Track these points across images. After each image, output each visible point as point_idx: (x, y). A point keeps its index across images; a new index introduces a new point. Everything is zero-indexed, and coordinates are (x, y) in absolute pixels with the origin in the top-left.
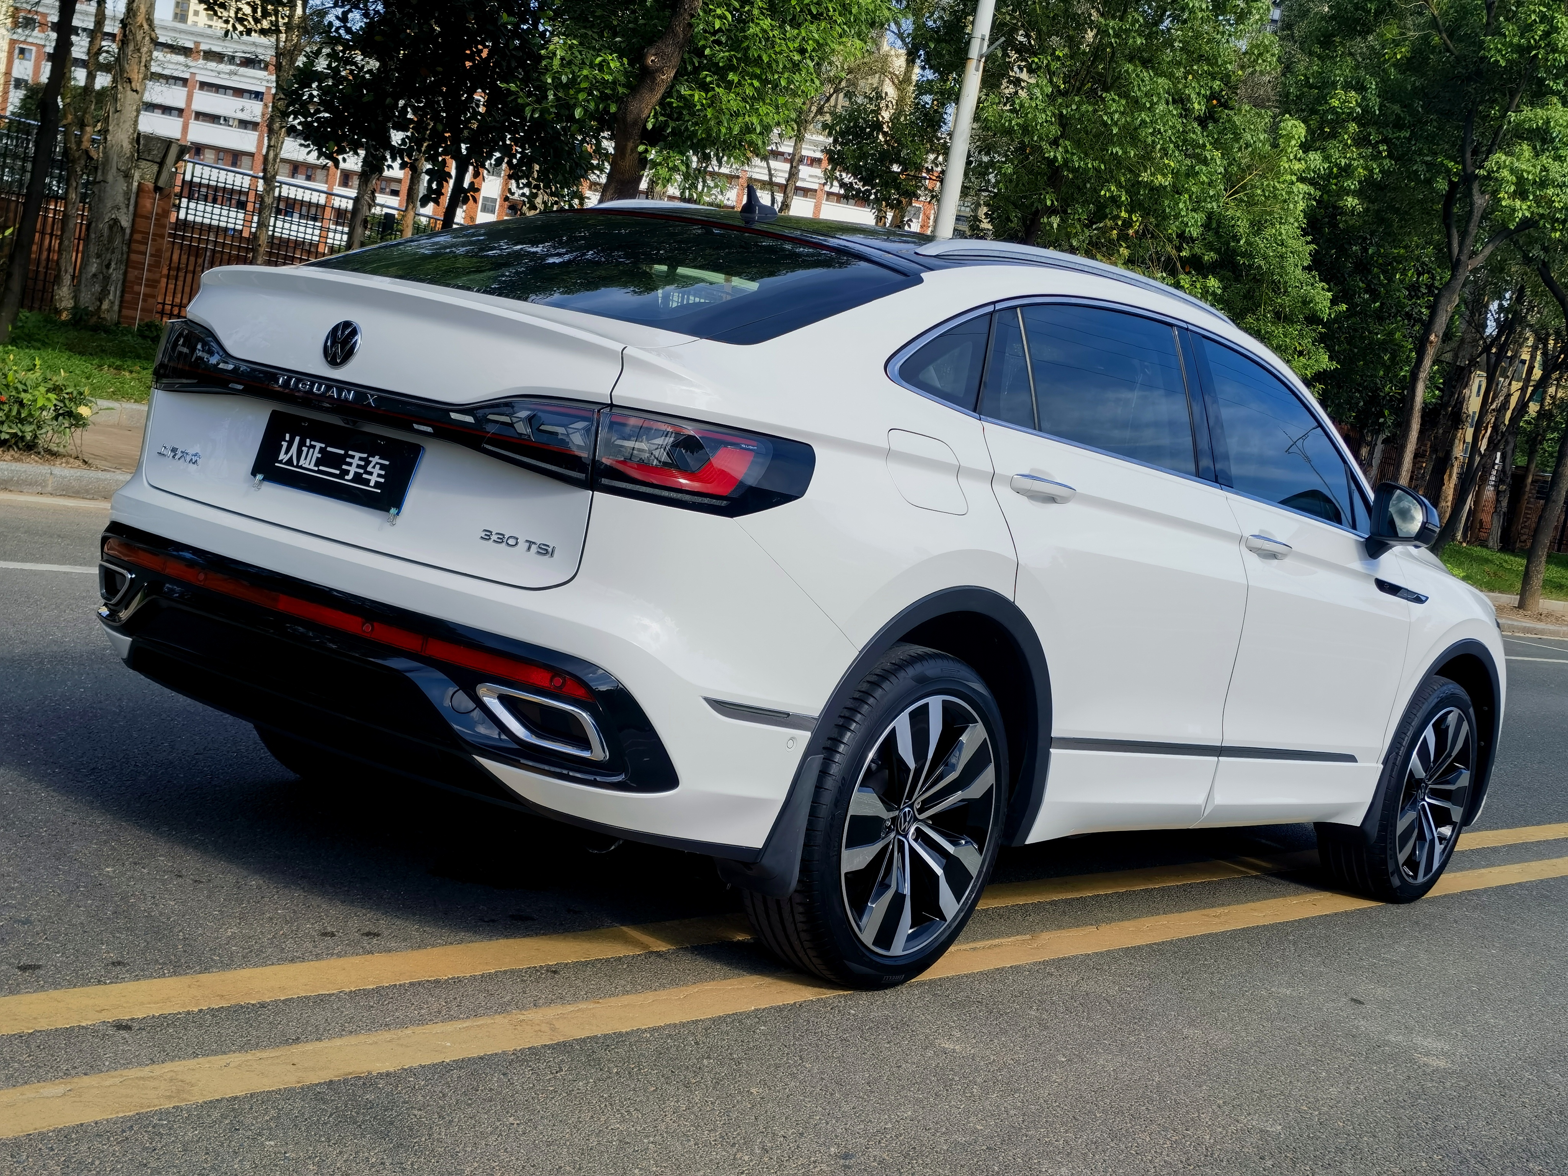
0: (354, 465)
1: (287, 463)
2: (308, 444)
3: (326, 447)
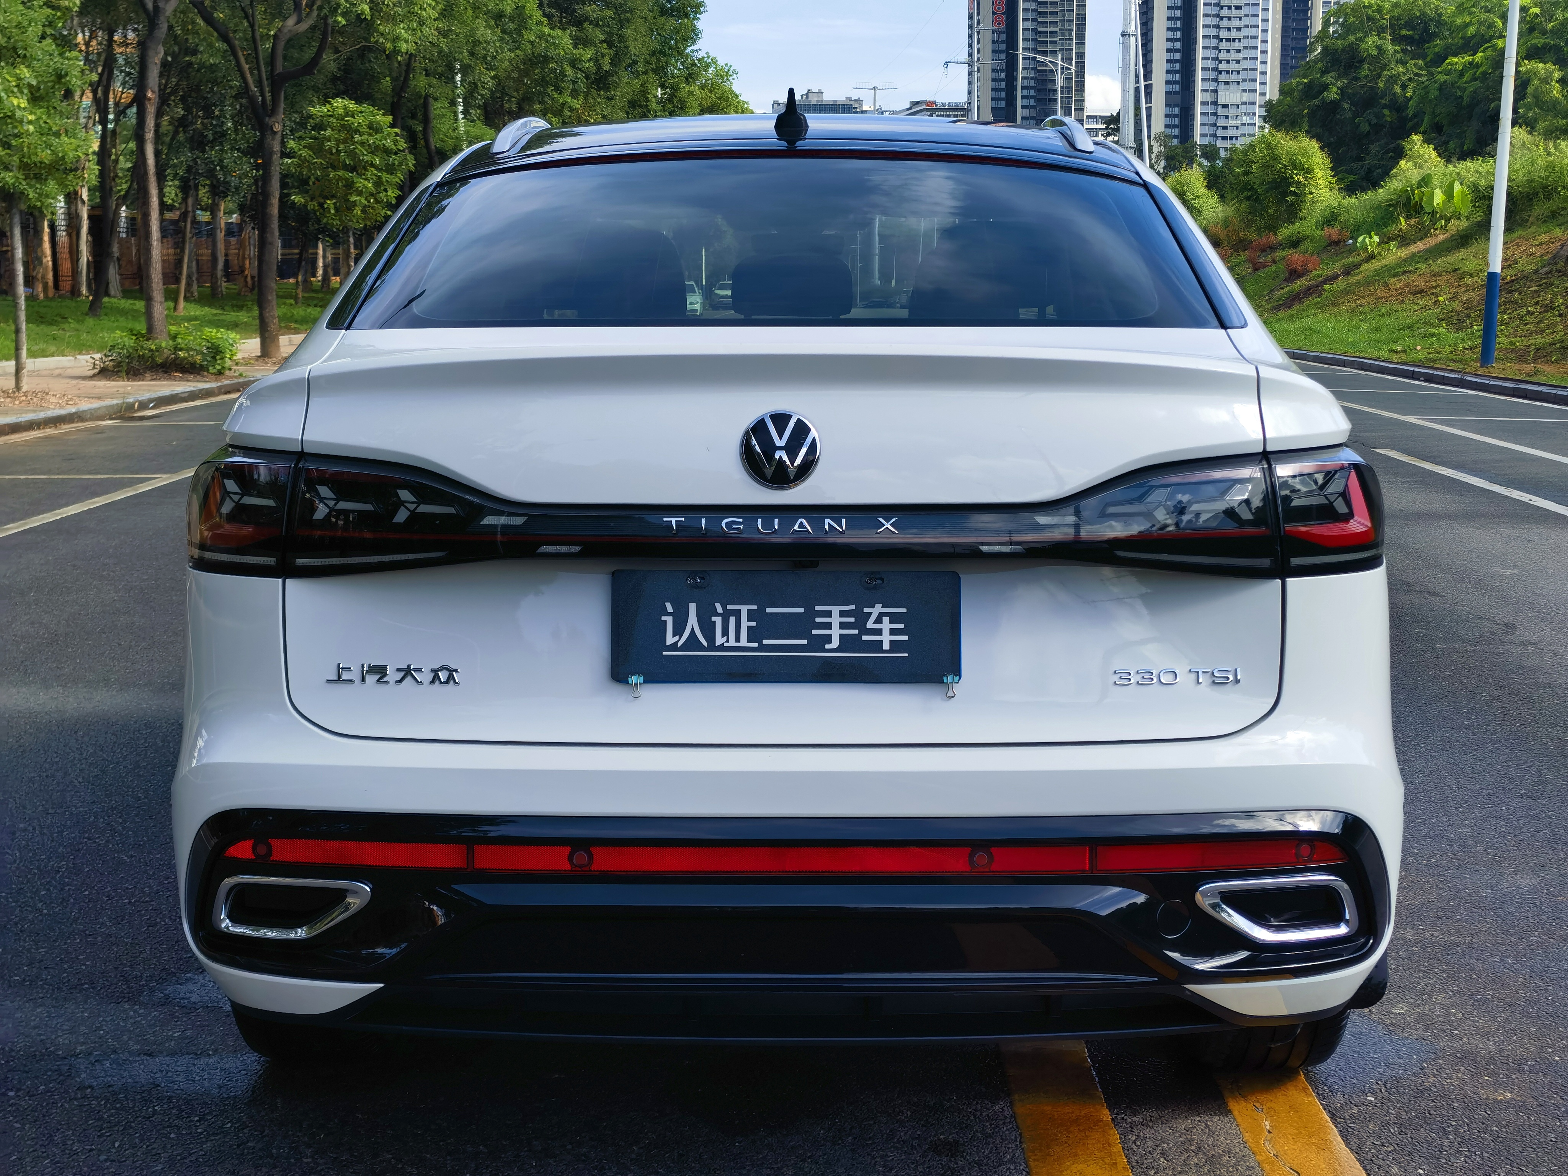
0: (836, 625)
1: (685, 647)
2: (720, 610)
3: (762, 609)
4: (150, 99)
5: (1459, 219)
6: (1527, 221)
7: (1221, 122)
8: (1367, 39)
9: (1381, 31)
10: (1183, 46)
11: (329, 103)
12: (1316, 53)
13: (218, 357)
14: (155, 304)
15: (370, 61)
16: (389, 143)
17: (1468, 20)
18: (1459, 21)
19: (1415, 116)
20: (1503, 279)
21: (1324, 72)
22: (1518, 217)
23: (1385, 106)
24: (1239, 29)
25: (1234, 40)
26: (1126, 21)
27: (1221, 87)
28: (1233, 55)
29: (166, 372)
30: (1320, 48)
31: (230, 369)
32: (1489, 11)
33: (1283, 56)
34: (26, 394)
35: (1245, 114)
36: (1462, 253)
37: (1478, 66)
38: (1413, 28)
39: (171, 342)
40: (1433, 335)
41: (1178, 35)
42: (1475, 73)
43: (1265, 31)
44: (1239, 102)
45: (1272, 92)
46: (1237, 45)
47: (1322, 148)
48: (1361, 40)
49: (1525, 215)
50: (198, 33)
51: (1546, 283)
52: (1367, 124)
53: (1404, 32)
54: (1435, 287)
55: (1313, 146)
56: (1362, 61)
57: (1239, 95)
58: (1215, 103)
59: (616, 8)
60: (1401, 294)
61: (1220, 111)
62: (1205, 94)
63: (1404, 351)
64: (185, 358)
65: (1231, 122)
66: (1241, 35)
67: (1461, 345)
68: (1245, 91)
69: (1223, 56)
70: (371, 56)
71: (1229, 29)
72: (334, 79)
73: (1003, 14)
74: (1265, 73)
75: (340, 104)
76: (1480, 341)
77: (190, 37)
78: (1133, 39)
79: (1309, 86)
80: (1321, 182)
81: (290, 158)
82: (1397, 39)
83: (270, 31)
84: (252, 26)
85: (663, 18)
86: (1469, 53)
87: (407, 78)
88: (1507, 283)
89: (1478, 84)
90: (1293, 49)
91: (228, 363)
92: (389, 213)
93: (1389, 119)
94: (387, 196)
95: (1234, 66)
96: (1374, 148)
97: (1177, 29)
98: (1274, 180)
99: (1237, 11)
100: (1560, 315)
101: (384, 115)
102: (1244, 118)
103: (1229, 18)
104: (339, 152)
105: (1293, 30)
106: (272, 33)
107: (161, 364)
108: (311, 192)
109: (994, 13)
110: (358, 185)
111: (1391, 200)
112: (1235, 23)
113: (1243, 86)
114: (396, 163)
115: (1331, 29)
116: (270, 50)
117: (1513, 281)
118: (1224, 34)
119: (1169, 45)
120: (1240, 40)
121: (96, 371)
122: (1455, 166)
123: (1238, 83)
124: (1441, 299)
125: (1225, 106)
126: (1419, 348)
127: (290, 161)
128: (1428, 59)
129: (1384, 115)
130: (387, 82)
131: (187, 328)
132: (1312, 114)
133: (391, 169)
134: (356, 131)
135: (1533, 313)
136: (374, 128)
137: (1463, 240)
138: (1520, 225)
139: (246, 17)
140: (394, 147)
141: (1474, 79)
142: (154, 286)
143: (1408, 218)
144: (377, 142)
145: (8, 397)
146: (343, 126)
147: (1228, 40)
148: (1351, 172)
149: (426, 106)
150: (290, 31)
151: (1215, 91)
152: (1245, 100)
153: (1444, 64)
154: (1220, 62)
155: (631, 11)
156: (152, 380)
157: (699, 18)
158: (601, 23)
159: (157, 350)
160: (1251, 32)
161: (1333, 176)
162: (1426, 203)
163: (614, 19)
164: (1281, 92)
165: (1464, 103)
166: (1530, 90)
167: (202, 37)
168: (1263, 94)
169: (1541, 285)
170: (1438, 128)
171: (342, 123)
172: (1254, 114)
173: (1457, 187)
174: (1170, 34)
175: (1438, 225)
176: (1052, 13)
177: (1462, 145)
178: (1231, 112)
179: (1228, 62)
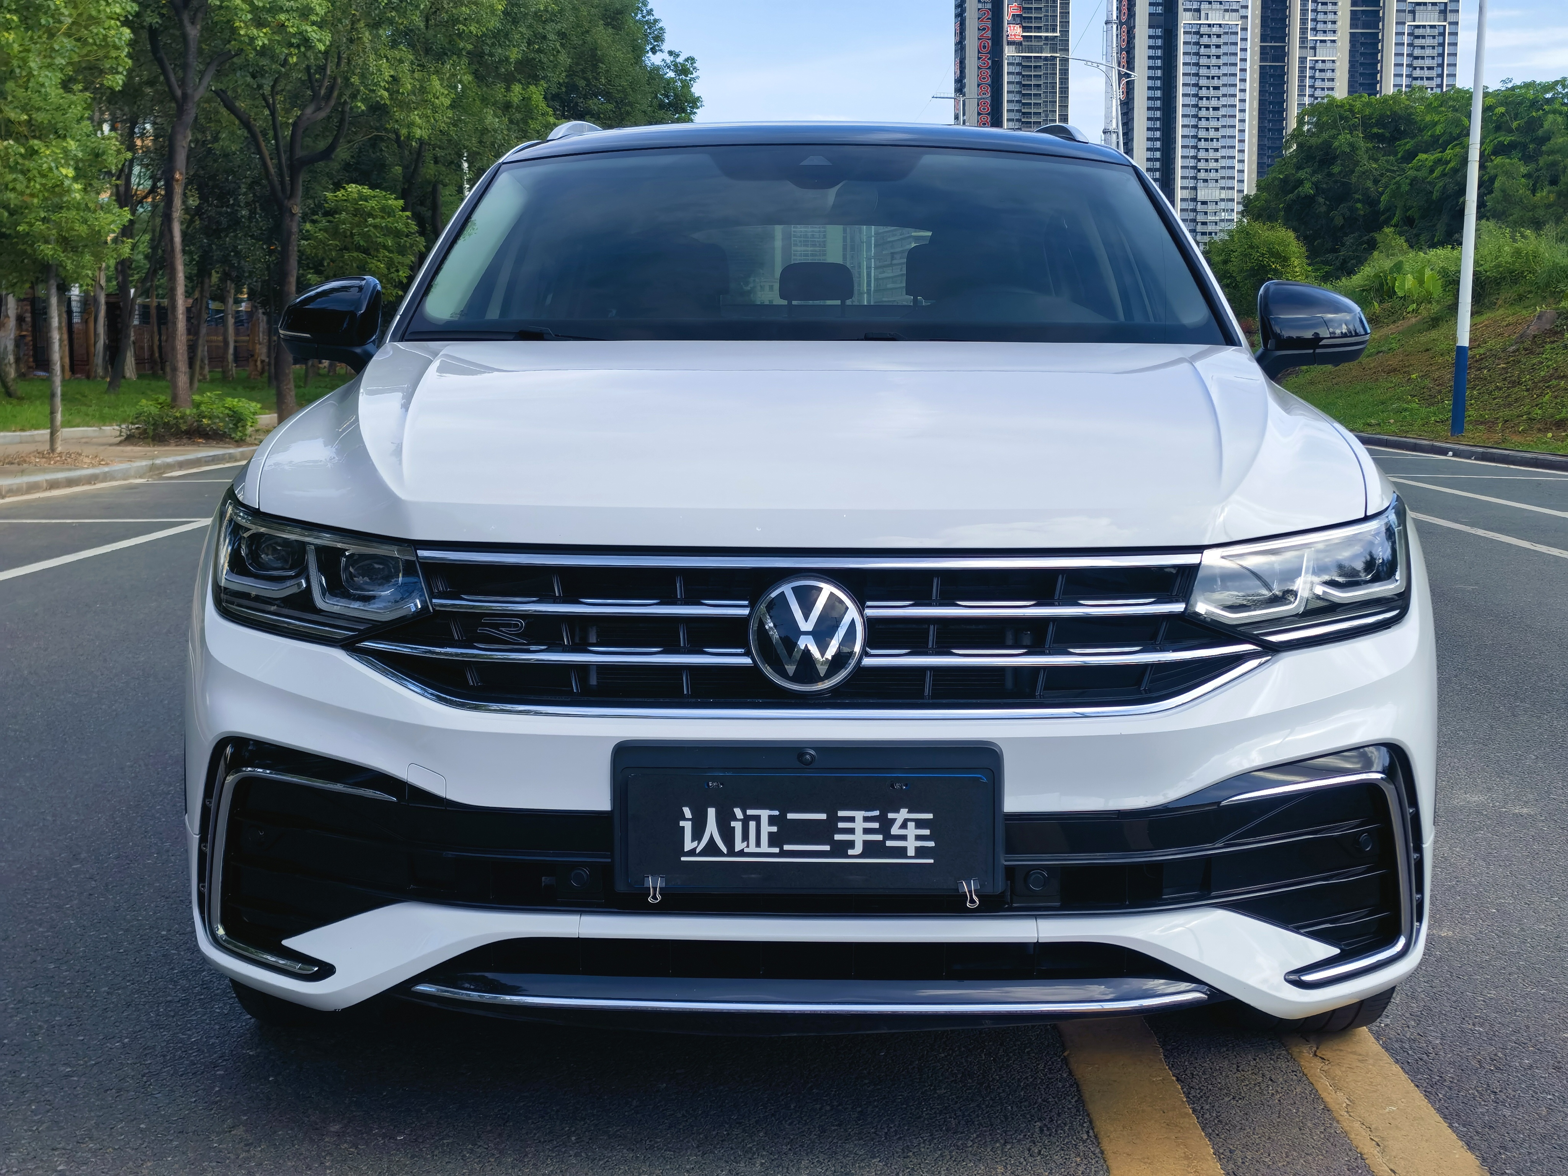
4: (178, 180)
5: (1431, 302)
6: (1496, 303)
7: (1200, 218)
8: (1340, 137)
9: (1352, 129)
10: (1162, 145)
11: (344, 188)
12: (1292, 150)
13: (239, 424)
14: (180, 374)
15: (381, 150)
16: (400, 226)
17: (1436, 119)
18: (1428, 118)
19: (1388, 209)
20: (1473, 358)
21: (1299, 168)
22: (1486, 301)
23: (1358, 201)
24: (1217, 129)
25: (1212, 140)
26: (1108, 117)
27: (1200, 184)
28: (1212, 154)
29: (190, 439)
30: (1295, 147)
31: (250, 436)
32: (1457, 110)
33: (1260, 155)
34: (60, 454)
35: (1224, 210)
36: (1434, 334)
37: (1447, 162)
38: (1384, 126)
39: (195, 411)
40: (1406, 410)
41: (1158, 134)
42: (1445, 169)
43: (1242, 131)
44: (1217, 198)
45: (1249, 188)
46: (1215, 144)
47: (1298, 238)
48: (1334, 137)
49: (1493, 298)
50: (220, 122)
51: (1514, 361)
52: (1341, 217)
53: (1375, 130)
54: (1408, 366)
55: (1290, 236)
56: (1335, 158)
57: (1218, 192)
58: (1194, 200)
59: (616, 102)
60: (1375, 373)
61: (1199, 207)
62: (1184, 191)
63: (1379, 424)
64: (209, 425)
65: (1211, 218)
66: (1219, 134)
67: (1433, 419)
68: (1223, 188)
69: (1202, 154)
70: (383, 146)
71: (1207, 129)
72: (347, 167)
73: (988, 114)
74: (1243, 171)
75: (353, 188)
76: (1450, 414)
77: (212, 125)
78: (1114, 136)
79: (1285, 181)
80: (1297, 269)
81: (307, 240)
82: (1369, 137)
83: (288, 119)
84: (273, 113)
85: (662, 112)
86: (1439, 150)
87: (416, 166)
88: (1477, 361)
89: (1447, 180)
90: (1269, 148)
91: (249, 430)
92: (400, 293)
93: (1362, 213)
94: (398, 276)
95: (1212, 165)
96: (1349, 240)
97: (1157, 129)
98: (1252, 269)
99: (1215, 112)
100: (1528, 390)
101: (396, 199)
102: (1223, 214)
103: (1207, 119)
104: (352, 235)
105: (1269, 130)
106: (291, 121)
107: (185, 430)
108: (325, 273)
109: (979, 114)
110: (370, 266)
111: (1365, 285)
112: (1213, 124)
113: (1222, 183)
114: (408, 245)
115: (1306, 128)
116: (288, 138)
117: (1482, 359)
118: (1202, 134)
119: (1150, 144)
120: (1218, 140)
121: (123, 438)
122: (1425, 253)
123: (1217, 181)
124: (1414, 376)
125: (1204, 203)
126: (1392, 421)
127: (306, 243)
128: (1399, 155)
129: (1357, 209)
130: (398, 170)
131: (210, 397)
132: (1288, 209)
133: (402, 251)
134: (370, 215)
135: (1501, 389)
136: (387, 212)
137: (1435, 322)
138: (1489, 308)
139: (268, 106)
140: (405, 230)
141: (1443, 175)
142: (179, 357)
143: (1381, 302)
144: (390, 225)
145: (43, 457)
146: (356, 210)
147: (1206, 140)
148: (1326, 263)
149: (434, 192)
150: (308, 119)
151: (1195, 188)
152: (1223, 196)
153: (1415, 161)
154: (1199, 160)
155: (631, 104)
156: (177, 446)
157: (695, 113)
158: (602, 116)
159: (182, 417)
160: (1228, 132)
161: (1309, 265)
162: (1398, 287)
163: (614, 112)
164: (1259, 187)
165: (1434, 197)
166: (1497, 184)
167: (224, 125)
168: (1242, 191)
169: (1508, 363)
170: (1409, 221)
171: (356, 207)
172: (1233, 210)
173: (1428, 272)
174: (1150, 134)
175: (1410, 309)
176: (1035, 113)
177: (1434, 236)
178: (1211, 208)
179: (1207, 160)
